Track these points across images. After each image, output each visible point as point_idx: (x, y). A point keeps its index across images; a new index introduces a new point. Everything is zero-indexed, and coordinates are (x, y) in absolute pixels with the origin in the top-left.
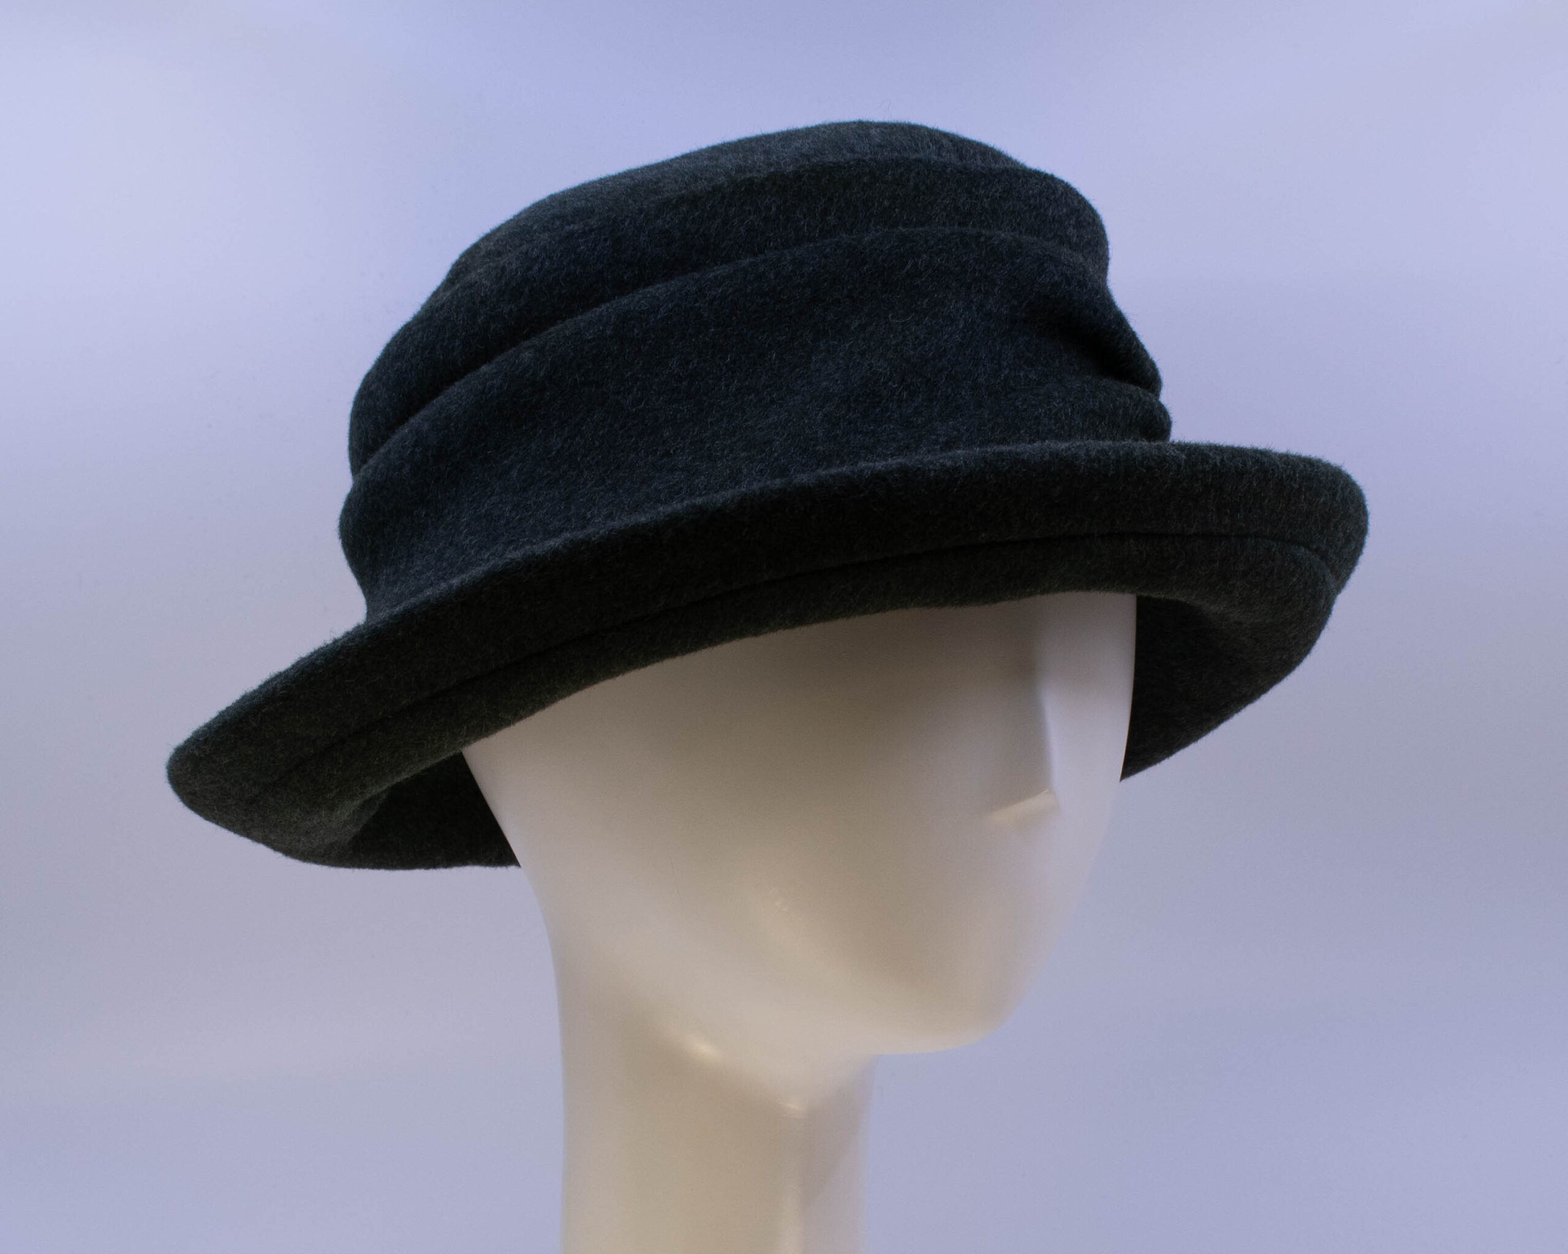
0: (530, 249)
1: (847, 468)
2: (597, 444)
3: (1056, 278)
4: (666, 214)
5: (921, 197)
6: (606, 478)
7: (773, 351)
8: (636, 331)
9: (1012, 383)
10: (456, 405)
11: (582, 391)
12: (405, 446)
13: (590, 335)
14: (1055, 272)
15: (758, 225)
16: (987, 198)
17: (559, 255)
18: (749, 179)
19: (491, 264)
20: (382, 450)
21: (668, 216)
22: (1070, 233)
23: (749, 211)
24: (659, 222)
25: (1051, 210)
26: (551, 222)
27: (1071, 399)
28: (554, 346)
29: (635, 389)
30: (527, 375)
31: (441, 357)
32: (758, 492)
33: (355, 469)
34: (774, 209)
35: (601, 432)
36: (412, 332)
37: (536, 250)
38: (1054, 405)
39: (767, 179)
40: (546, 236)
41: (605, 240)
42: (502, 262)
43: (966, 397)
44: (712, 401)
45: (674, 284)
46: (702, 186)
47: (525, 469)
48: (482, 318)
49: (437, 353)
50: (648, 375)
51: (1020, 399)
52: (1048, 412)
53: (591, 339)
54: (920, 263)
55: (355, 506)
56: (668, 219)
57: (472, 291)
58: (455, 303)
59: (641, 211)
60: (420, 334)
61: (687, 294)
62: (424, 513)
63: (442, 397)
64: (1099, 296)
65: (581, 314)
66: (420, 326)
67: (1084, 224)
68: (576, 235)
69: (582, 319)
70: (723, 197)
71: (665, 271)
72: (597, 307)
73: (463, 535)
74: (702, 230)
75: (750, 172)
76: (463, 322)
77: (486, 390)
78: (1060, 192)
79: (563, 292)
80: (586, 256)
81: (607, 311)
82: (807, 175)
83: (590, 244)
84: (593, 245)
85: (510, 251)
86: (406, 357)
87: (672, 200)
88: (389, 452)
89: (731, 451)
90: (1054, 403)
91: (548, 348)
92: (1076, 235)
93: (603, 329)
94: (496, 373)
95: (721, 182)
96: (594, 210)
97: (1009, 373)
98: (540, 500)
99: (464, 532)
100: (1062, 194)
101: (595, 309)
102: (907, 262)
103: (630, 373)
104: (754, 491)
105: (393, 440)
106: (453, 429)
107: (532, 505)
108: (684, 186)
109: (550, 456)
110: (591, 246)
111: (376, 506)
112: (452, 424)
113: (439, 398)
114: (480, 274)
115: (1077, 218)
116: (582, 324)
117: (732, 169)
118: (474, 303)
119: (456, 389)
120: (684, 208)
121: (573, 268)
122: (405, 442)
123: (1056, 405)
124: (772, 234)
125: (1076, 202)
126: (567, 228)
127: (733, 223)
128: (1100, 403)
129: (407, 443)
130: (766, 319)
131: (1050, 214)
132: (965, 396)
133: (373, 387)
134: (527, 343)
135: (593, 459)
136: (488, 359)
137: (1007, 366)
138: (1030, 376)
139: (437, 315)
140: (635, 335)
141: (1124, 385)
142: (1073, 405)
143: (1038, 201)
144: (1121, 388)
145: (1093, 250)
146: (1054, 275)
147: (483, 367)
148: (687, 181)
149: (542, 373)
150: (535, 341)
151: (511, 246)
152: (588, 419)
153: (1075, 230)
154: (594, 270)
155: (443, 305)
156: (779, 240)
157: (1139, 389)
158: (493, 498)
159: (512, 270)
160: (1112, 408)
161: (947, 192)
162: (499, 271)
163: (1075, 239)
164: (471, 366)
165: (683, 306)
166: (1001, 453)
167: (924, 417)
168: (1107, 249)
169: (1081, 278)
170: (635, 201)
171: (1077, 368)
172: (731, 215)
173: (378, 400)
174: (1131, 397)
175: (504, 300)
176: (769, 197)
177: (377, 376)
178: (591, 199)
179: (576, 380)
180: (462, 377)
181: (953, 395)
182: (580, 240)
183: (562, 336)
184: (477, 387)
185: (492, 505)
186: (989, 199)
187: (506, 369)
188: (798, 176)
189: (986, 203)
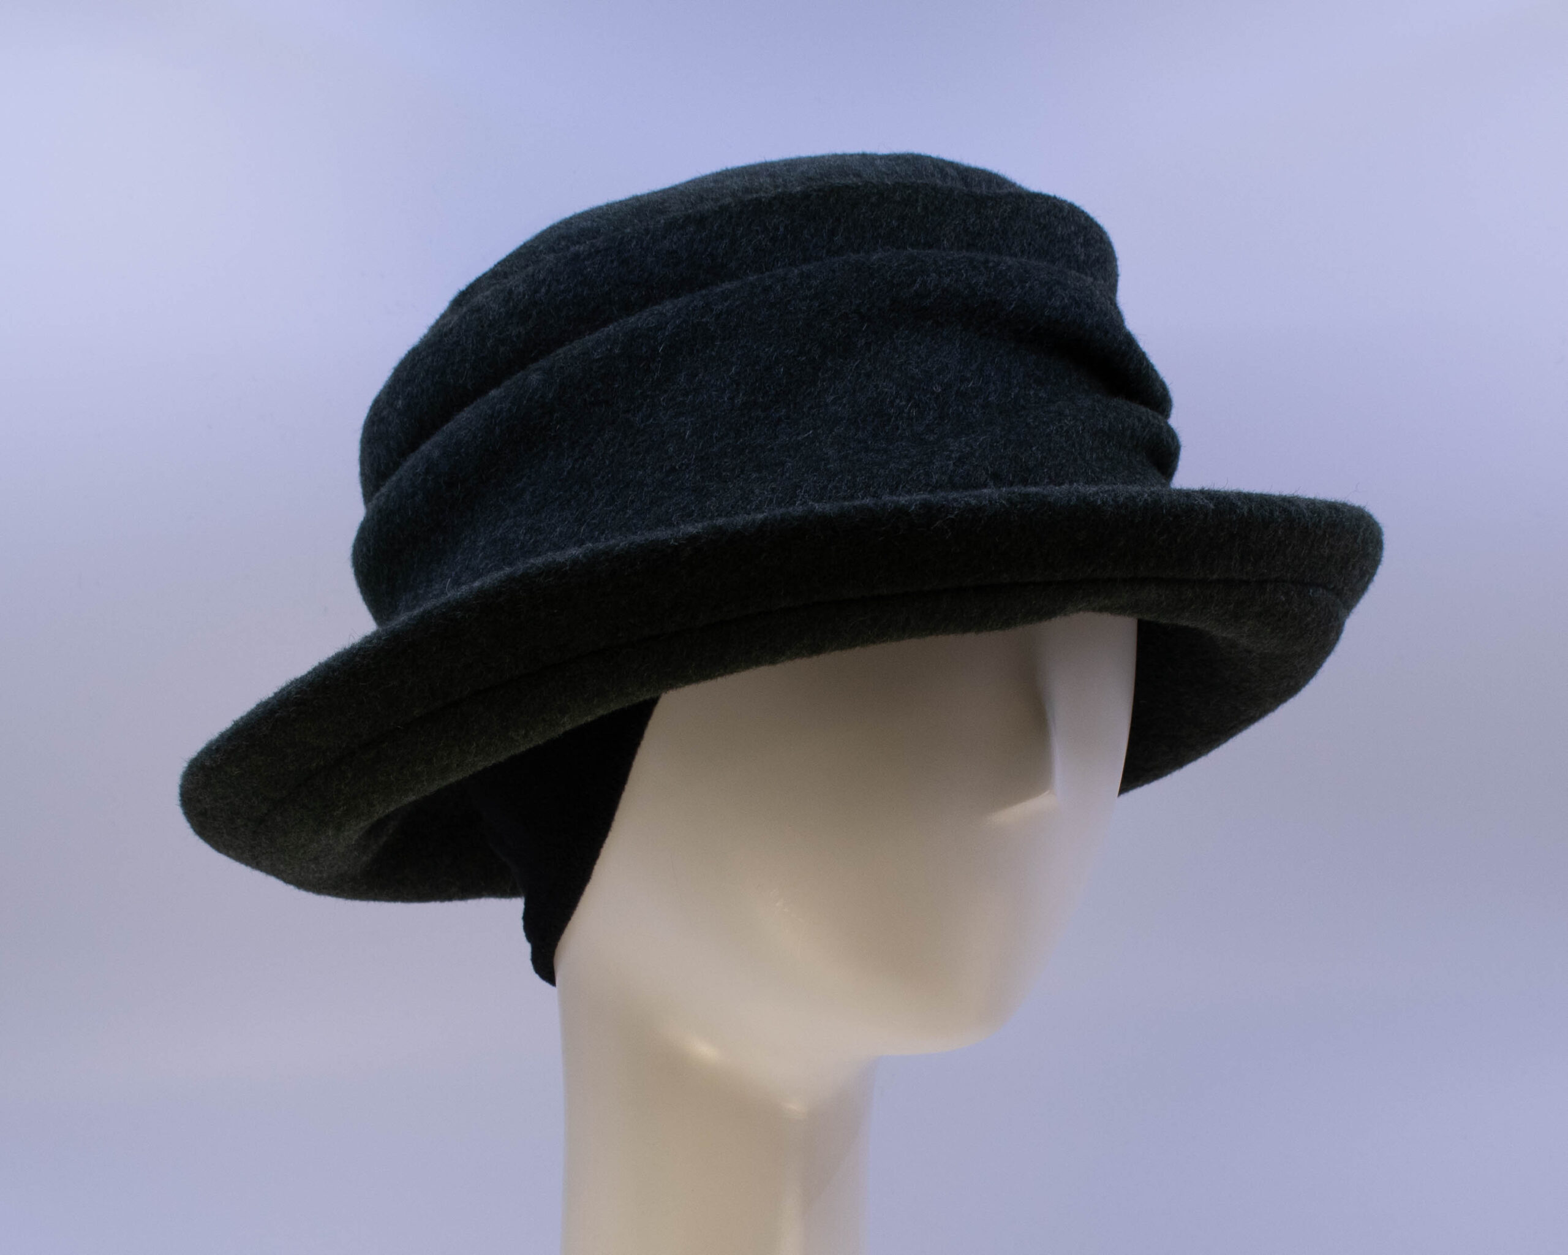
0: (537, 271)
1: (869, 501)
2: (607, 462)
3: (1066, 301)
4: (674, 235)
5: (930, 217)
6: (616, 497)
7: (781, 365)
8: (644, 350)
9: (1022, 402)
10: (467, 431)
11: (592, 411)
12: (417, 473)
13: (598, 355)
14: (1064, 295)
15: (766, 245)
16: (997, 218)
17: (566, 277)
18: (756, 199)
19: (498, 286)
20: (394, 478)
21: (675, 237)
22: (1078, 252)
23: (757, 230)
24: (666, 243)
25: (1060, 228)
26: (557, 242)
27: (1082, 417)
28: (562, 367)
29: (645, 406)
30: (536, 397)
31: (452, 380)
32: (779, 517)
33: (368, 496)
34: (782, 229)
35: (611, 450)
36: (421, 357)
37: (542, 272)
38: (1065, 423)
39: (775, 198)
40: (551, 257)
41: (612, 262)
42: (508, 285)
43: (978, 416)
44: (716, 414)
45: (682, 301)
46: (708, 206)
47: (537, 492)
48: (491, 341)
49: (448, 377)
50: (658, 392)
51: (1032, 416)
52: (1059, 430)
53: (599, 358)
54: (929, 282)
55: (369, 535)
56: (675, 239)
57: (480, 315)
58: (464, 327)
59: (647, 231)
60: (430, 358)
61: (694, 310)
62: (441, 539)
63: (452, 423)
64: (1107, 318)
65: (589, 334)
66: (430, 351)
67: (1092, 242)
68: (582, 257)
69: (589, 340)
70: (731, 217)
71: (672, 291)
72: (604, 327)
73: (479, 559)
74: (709, 250)
75: (757, 193)
76: (473, 345)
77: (495, 415)
78: (1066, 211)
79: (571, 313)
80: (593, 278)
81: (615, 330)
82: (815, 194)
83: (597, 266)
84: (600, 267)
85: (516, 271)
86: (416, 381)
87: (679, 220)
88: (400, 479)
89: (742, 472)
90: (1066, 421)
91: (555, 369)
92: (1083, 254)
93: (611, 348)
94: (505, 397)
95: (727, 202)
96: (600, 230)
97: (1019, 391)
98: (553, 521)
99: (480, 555)
100: (1069, 212)
101: (602, 329)
102: (916, 280)
103: (639, 391)
104: (775, 516)
105: (405, 468)
106: (463, 455)
107: (546, 528)
108: (691, 206)
109: (562, 477)
110: (598, 267)
111: (391, 534)
112: (463, 450)
113: (449, 424)
114: (487, 297)
115: (1085, 236)
116: (590, 344)
117: (738, 190)
118: (482, 327)
119: (466, 415)
120: (691, 229)
121: (580, 290)
122: (417, 469)
123: (1068, 423)
124: (779, 255)
125: (1083, 219)
126: (572, 249)
127: (741, 243)
128: (1110, 423)
129: (418, 470)
130: (773, 330)
131: (1059, 233)
132: (976, 414)
133: (385, 413)
134: (535, 366)
135: (603, 478)
136: (497, 384)
137: (1017, 385)
138: (1040, 395)
139: (446, 339)
140: (643, 352)
141: (1134, 406)
142: (1083, 423)
143: (1047, 220)
144: (1131, 409)
145: (1102, 267)
146: (1063, 299)
147: (492, 392)
148: (694, 202)
149: (551, 395)
150: (543, 363)
151: (517, 267)
152: (599, 439)
153: (1083, 250)
154: (601, 291)
155: (451, 330)
156: (787, 260)
157: (1149, 410)
158: (508, 521)
159: (519, 294)
160: (1121, 429)
161: (957, 212)
162: (506, 293)
163: (1082, 257)
164: (480, 391)
165: (691, 322)
166: (1027, 495)
167: (936, 434)
168: (1116, 266)
169: (1089, 300)
170: (641, 221)
171: (1086, 387)
172: (739, 235)
173: (390, 425)
174: (1140, 419)
175: (512, 323)
176: (777, 216)
177: (388, 402)
178: (596, 219)
179: (585, 400)
180: (472, 402)
181: (964, 413)
182: (586, 262)
183: (570, 356)
184: (486, 411)
185: (507, 528)
186: (999, 220)
187: (514, 392)
188: (806, 196)
189: (996, 223)
